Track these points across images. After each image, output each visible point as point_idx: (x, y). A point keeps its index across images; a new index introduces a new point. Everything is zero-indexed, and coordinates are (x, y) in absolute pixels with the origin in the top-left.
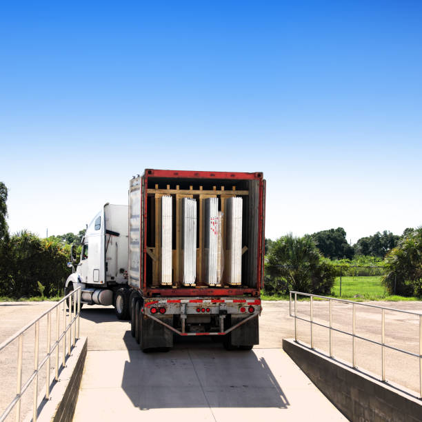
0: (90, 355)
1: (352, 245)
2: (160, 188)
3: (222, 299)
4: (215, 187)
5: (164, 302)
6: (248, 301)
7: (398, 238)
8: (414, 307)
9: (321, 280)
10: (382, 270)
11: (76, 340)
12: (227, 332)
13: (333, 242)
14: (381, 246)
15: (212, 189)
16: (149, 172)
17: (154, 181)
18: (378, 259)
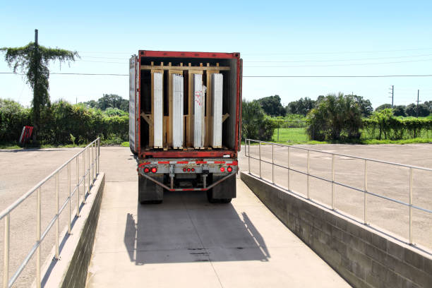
0: (107, 185)
1: (284, 107)
2: (155, 65)
3: (205, 160)
4: (201, 64)
5: (155, 163)
6: (227, 162)
7: (314, 102)
8: (325, 148)
9: (265, 130)
10: (304, 124)
11: (97, 175)
12: (209, 188)
13: (272, 105)
14: (303, 107)
15: (199, 65)
16: (142, 52)
17: (146, 61)
18: (302, 116)
